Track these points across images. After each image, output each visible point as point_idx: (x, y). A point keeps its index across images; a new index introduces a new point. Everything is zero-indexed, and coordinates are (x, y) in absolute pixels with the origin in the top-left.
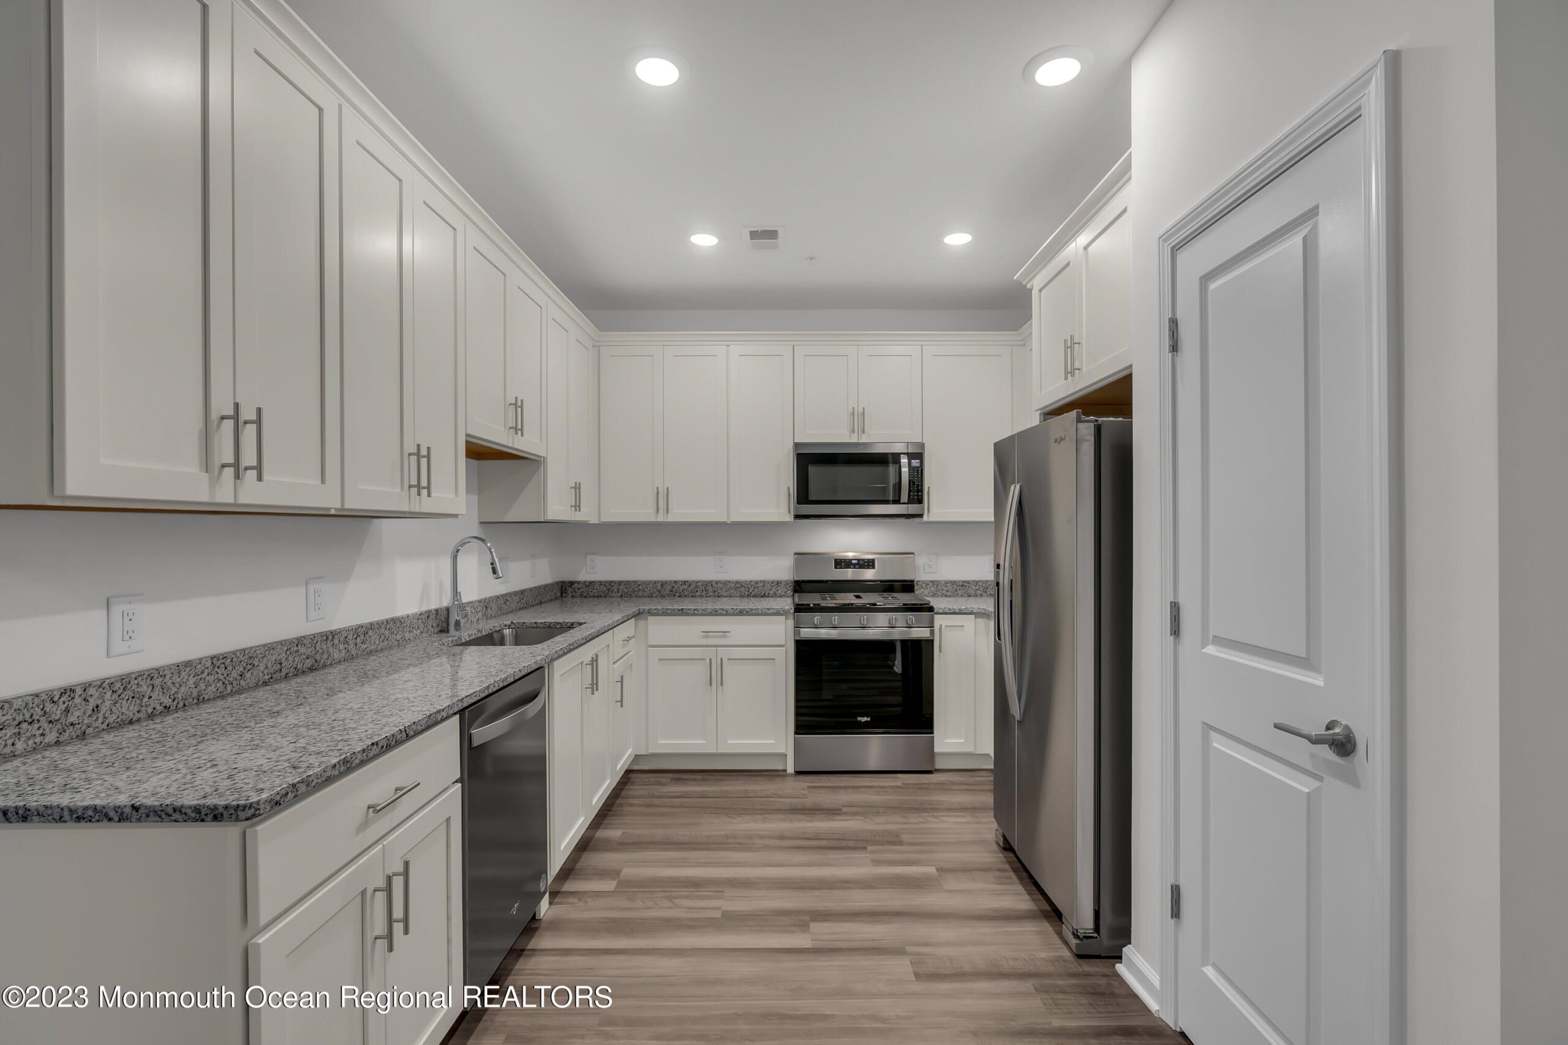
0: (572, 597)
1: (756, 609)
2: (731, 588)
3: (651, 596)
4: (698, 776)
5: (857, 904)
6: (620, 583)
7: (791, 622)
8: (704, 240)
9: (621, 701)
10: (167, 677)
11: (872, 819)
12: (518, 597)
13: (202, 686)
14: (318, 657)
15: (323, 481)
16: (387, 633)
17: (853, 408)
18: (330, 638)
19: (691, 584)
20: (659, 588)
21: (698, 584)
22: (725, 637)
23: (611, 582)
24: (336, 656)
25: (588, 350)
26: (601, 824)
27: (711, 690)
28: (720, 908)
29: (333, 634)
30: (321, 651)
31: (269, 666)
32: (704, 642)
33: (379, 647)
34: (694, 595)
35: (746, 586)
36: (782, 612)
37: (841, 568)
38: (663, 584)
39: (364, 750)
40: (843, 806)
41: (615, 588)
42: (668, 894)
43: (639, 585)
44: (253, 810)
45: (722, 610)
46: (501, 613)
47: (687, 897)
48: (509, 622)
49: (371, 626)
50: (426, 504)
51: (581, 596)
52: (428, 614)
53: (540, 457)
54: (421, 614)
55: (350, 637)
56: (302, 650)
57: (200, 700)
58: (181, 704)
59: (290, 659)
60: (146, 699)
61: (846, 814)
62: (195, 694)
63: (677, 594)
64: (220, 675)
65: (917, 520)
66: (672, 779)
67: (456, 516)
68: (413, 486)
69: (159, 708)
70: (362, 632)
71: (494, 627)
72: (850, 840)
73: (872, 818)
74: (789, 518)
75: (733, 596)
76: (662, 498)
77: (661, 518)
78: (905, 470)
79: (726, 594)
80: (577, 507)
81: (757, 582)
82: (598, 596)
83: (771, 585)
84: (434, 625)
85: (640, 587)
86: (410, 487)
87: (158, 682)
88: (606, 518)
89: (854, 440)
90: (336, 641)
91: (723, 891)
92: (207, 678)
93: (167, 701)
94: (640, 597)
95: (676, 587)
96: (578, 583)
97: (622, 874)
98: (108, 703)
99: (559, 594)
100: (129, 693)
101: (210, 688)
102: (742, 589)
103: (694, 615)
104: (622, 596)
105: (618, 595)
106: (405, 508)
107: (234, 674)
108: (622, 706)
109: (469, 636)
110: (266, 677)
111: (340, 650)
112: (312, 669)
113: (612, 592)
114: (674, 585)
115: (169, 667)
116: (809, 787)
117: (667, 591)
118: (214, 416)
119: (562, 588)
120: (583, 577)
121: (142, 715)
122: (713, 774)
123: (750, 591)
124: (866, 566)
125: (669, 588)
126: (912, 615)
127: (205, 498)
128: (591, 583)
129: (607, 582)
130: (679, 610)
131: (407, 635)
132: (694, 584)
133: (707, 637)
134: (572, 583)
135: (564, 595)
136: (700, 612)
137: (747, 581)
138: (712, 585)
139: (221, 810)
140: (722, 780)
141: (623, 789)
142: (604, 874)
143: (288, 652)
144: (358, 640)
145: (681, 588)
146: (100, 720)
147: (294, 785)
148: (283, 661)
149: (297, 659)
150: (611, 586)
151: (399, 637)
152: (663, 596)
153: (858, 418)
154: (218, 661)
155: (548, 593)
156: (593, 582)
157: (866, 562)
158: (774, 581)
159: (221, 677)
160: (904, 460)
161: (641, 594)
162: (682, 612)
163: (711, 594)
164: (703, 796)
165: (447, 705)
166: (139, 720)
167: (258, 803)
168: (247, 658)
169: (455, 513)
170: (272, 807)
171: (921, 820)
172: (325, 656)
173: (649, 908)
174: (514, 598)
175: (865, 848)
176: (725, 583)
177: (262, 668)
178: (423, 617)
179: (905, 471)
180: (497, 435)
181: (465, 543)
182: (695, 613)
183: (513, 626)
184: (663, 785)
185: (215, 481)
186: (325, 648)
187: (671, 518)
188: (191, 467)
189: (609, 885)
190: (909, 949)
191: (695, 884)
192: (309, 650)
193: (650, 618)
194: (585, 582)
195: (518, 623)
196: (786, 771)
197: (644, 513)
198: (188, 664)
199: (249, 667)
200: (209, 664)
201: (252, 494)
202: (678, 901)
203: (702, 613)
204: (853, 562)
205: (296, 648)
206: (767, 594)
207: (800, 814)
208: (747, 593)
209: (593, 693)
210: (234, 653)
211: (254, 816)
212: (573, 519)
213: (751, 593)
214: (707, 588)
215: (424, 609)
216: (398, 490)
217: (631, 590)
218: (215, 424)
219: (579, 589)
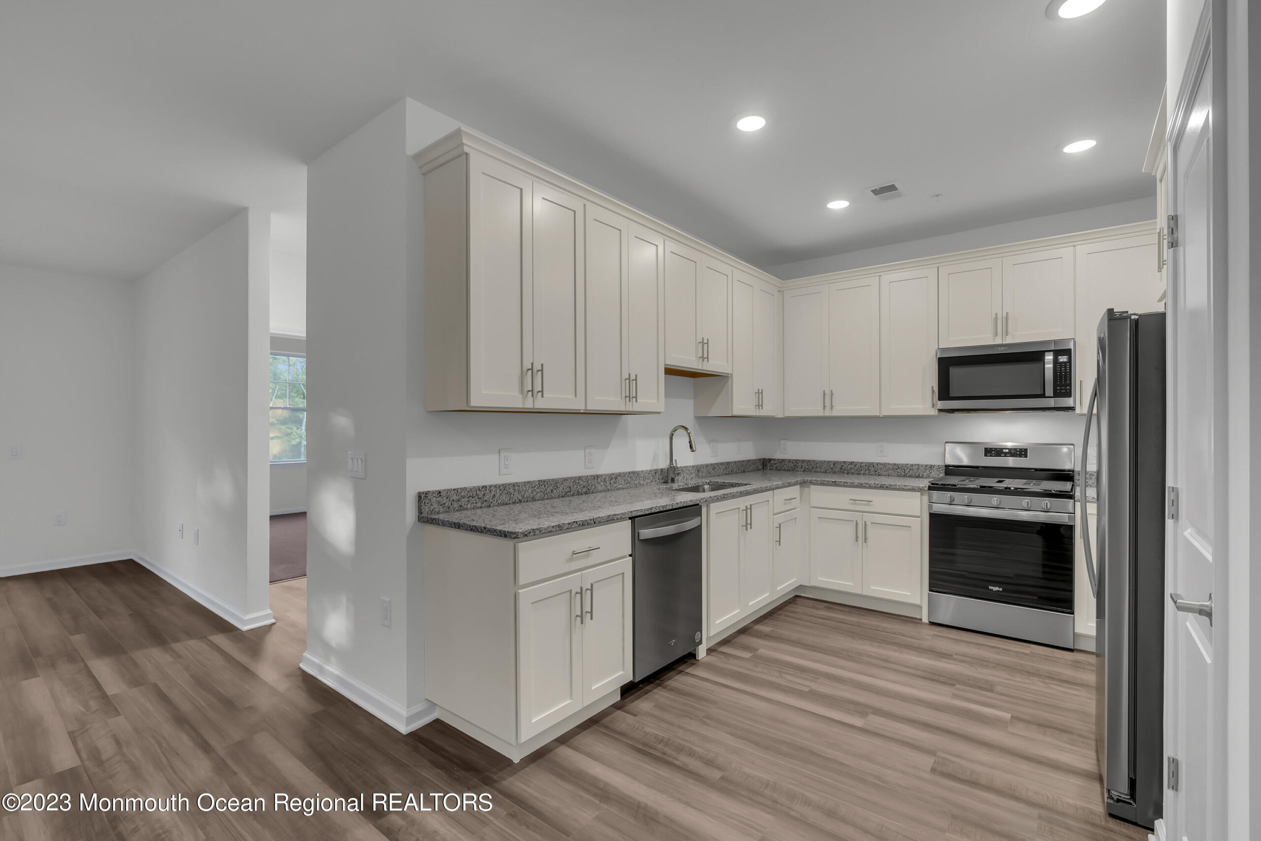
0: (770, 469)
1: (894, 485)
2: (889, 469)
3: (826, 472)
4: (846, 609)
5: (917, 715)
6: (803, 461)
7: (926, 498)
8: (838, 205)
9: (779, 542)
10: (520, 487)
11: (977, 669)
12: (724, 466)
13: (535, 493)
14: (589, 487)
15: (576, 396)
16: (629, 479)
17: (996, 314)
18: (596, 478)
19: (856, 464)
20: (832, 466)
21: (862, 464)
22: (869, 505)
23: (797, 460)
24: (599, 488)
25: (773, 295)
26: (760, 622)
27: (858, 546)
28: (810, 687)
29: (598, 476)
30: (591, 484)
31: (565, 488)
32: (853, 507)
33: (624, 487)
34: (859, 472)
35: (903, 468)
36: (917, 489)
37: (991, 456)
38: (835, 463)
39: (569, 524)
40: (956, 654)
41: (800, 464)
42: (780, 670)
43: (817, 463)
44: (515, 535)
45: (867, 484)
46: (709, 474)
47: (792, 675)
48: (709, 481)
49: (620, 474)
50: (636, 407)
51: (776, 469)
52: (656, 471)
53: (728, 374)
54: (651, 471)
55: (607, 479)
56: (581, 483)
57: (534, 500)
58: (526, 500)
59: (575, 486)
60: (512, 495)
61: (955, 659)
62: (531, 496)
63: (846, 472)
64: (542, 489)
65: (1070, 413)
66: (825, 607)
67: (659, 413)
68: (628, 397)
69: (517, 500)
70: (614, 477)
71: (698, 483)
72: (943, 676)
73: (977, 667)
74: (934, 412)
75: (891, 476)
76: (828, 397)
77: (828, 413)
78: (1049, 366)
79: (885, 473)
80: (760, 406)
81: (912, 465)
82: (787, 470)
83: (925, 468)
84: (660, 478)
85: (818, 465)
86: (626, 397)
87: (517, 488)
88: (788, 414)
89: (998, 341)
90: (599, 480)
91: (818, 679)
92: (537, 490)
93: (520, 498)
94: (817, 472)
95: (845, 466)
96: (774, 460)
97: (758, 651)
98: (498, 494)
99: (761, 467)
100: (505, 492)
101: (538, 495)
102: (899, 470)
103: (844, 486)
104: (804, 471)
105: (802, 470)
106: (623, 409)
107: (548, 490)
108: (780, 545)
109: (679, 486)
110: (564, 494)
111: (601, 486)
112: (586, 493)
113: (798, 468)
114: (843, 464)
115: (521, 483)
116: (934, 635)
117: (838, 469)
118: (525, 369)
119: (763, 463)
120: (778, 456)
121: (511, 502)
122: (859, 610)
123: (906, 472)
124: (1018, 455)
125: (839, 466)
126: (1049, 501)
127: (521, 406)
128: (783, 460)
129: (794, 460)
130: (833, 482)
131: (642, 482)
132: (859, 465)
133: (855, 504)
134: (770, 460)
135: (765, 468)
136: (849, 485)
137: (903, 464)
138: (873, 466)
139: (506, 533)
140: (864, 615)
141: (787, 606)
142: (745, 648)
143: (574, 483)
144: (612, 481)
145: (849, 467)
146: (495, 501)
147: (534, 530)
148: (571, 487)
149: (578, 487)
150: (797, 463)
151: (636, 482)
152: (834, 473)
153: (1003, 322)
154: (542, 483)
155: (750, 466)
156: (784, 460)
157: (1018, 451)
158: (927, 465)
159: (543, 490)
160: (1049, 357)
161: (818, 470)
162: (835, 484)
163: (872, 473)
164: (842, 622)
165: (621, 512)
166: (509, 504)
167: (518, 532)
168: (555, 483)
169: (659, 411)
170: (524, 536)
171: (1027, 681)
172: (593, 487)
173: (764, 673)
174: (721, 467)
175: (954, 685)
176: (884, 465)
177: (561, 489)
178: (652, 472)
179: (1049, 368)
180: (691, 362)
181: (675, 430)
182: (845, 485)
183: (711, 483)
184: (817, 609)
185: (525, 398)
186: (593, 483)
187: (835, 413)
188: (516, 393)
189: (747, 655)
190: (939, 754)
191: (802, 670)
192: (585, 483)
193: (812, 486)
194: (779, 460)
195: (714, 482)
196: (921, 620)
197: (814, 410)
198: (528, 482)
199: (555, 487)
200: (537, 483)
201: (541, 404)
202: (783, 675)
203: (850, 485)
204: (1004, 450)
205: (578, 481)
206: (921, 475)
207: (915, 651)
208: (903, 474)
209: (746, 530)
210: (548, 480)
211: (516, 537)
212: (758, 414)
213: (907, 474)
214: (870, 468)
215: (655, 467)
216: (619, 399)
217: (811, 467)
218: (525, 372)
219: (775, 464)
